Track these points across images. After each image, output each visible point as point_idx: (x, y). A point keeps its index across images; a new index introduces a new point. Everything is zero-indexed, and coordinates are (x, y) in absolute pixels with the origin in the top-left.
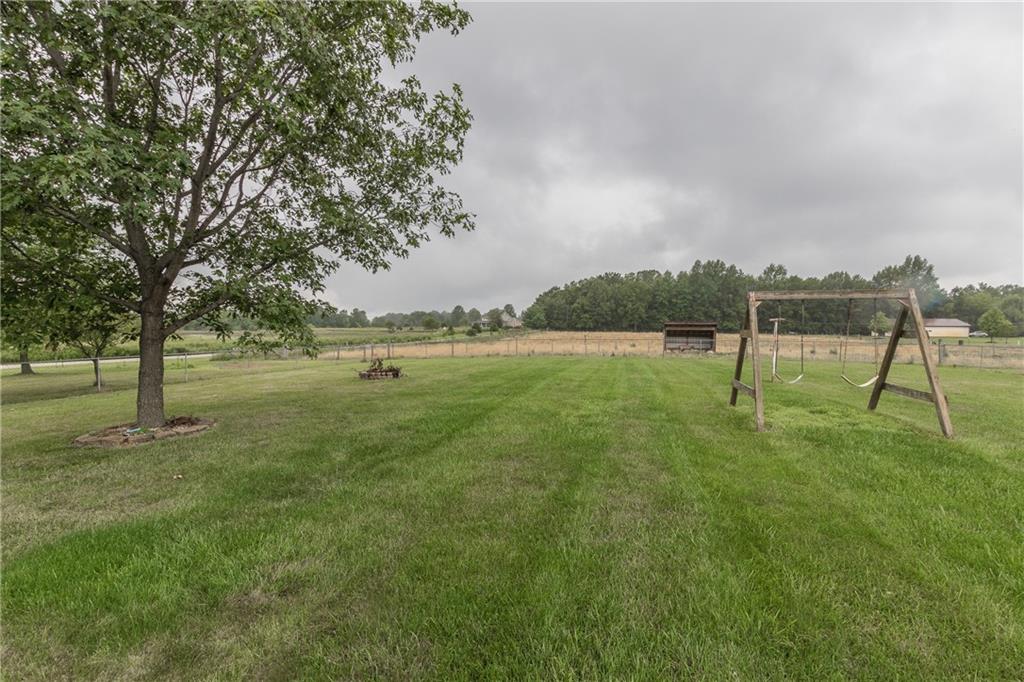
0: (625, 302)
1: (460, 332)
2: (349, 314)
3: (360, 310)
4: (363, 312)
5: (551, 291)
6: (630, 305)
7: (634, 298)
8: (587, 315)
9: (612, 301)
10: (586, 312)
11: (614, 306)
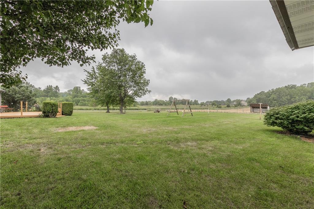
0: (295, 96)
1: (223, 107)
2: (193, 101)
3: (196, 100)
4: (197, 101)
5: (260, 93)
6: (297, 97)
7: (299, 95)
8: (276, 102)
9: (289, 96)
10: (275, 100)
11: (289, 98)
